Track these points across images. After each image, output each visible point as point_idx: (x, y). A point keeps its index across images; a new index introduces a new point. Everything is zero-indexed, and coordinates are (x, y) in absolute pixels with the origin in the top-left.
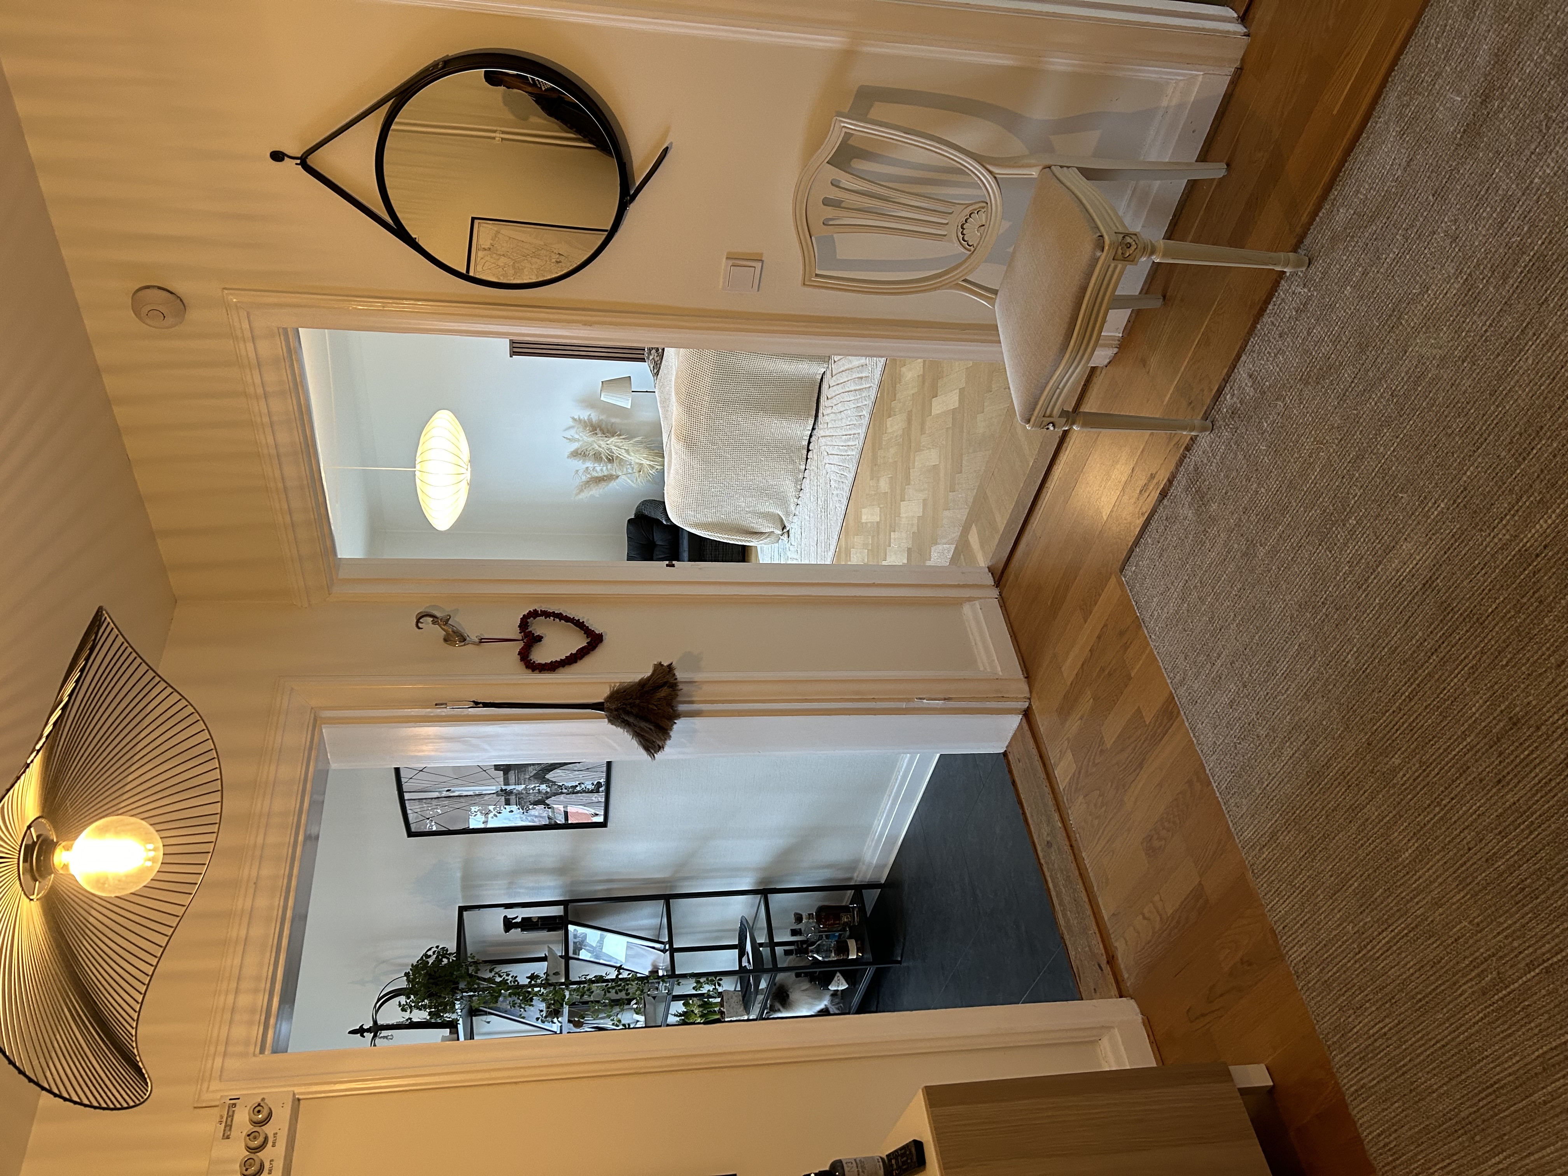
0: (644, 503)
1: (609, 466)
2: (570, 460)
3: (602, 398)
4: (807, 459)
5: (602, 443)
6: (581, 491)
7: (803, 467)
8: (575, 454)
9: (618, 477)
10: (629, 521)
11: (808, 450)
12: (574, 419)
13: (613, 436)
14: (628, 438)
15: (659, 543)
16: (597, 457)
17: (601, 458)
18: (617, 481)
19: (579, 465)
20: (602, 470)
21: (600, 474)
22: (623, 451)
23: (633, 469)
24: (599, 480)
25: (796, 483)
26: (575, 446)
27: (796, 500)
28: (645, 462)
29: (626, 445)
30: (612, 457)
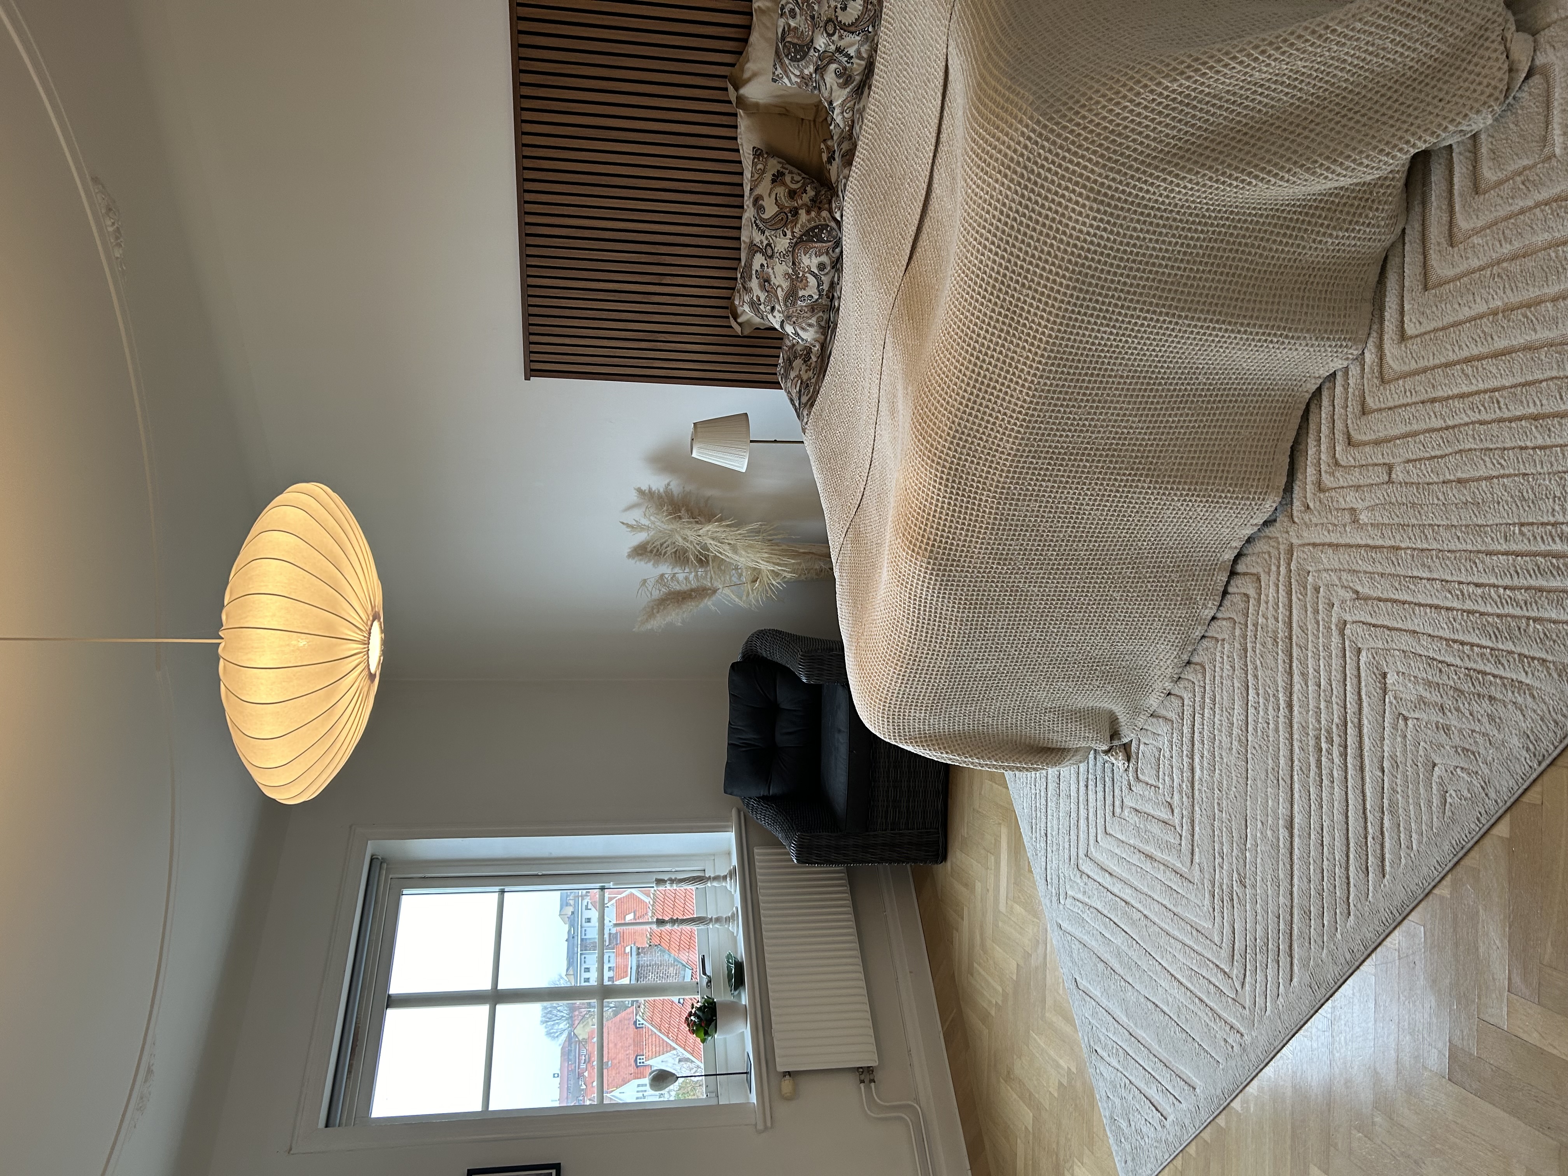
0: (761, 635)
1: (701, 571)
2: (632, 562)
3: (694, 455)
4: (1225, 593)
5: (689, 533)
6: (651, 615)
7: (1208, 613)
8: (641, 551)
9: (715, 591)
10: (734, 666)
11: (1233, 573)
12: (640, 492)
13: (709, 521)
14: (738, 525)
15: (785, 705)
16: (680, 557)
17: (687, 559)
18: (714, 598)
19: (649, 570)
20: (686, 578)
21: (684, 587)
22: (727, 547)
23: (740, 575)
24: (680, 597)
25: (1182, 649)
26: (641, 537)
27: (1168, 685)
28: (765, 567)
29: (731, 536)
30: (706, 556)
